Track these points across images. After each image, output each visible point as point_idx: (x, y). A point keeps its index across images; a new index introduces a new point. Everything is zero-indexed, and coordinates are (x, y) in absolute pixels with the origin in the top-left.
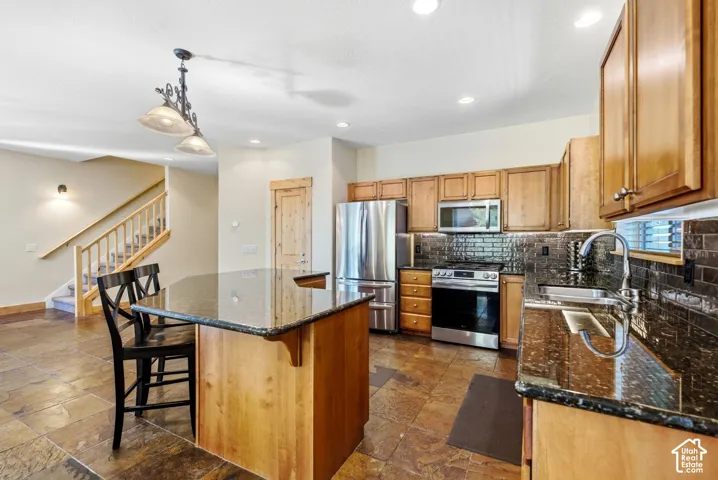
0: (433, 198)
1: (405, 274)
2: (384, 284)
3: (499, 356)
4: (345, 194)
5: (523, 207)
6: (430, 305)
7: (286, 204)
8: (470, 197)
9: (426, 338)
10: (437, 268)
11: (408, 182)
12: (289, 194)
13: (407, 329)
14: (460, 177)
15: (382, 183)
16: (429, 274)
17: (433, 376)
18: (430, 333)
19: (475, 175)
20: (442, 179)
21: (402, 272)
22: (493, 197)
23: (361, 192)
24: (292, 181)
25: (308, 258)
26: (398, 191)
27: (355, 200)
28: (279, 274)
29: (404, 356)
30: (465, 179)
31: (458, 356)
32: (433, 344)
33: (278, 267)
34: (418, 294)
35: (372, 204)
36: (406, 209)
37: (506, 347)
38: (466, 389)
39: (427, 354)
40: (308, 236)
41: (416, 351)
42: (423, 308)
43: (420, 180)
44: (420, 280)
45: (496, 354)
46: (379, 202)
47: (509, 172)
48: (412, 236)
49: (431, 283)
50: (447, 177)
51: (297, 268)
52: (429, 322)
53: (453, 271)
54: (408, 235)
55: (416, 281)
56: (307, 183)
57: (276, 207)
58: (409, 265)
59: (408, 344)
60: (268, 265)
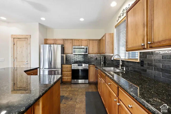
0: (71, 45)
1: (64, 66)
2: (56, 69)
3: (89, 85)
4: (43, 42)
5: (93, 48)
6: (71, 74)
7: (19, 44)
8: (81, 45)
9: (70, 83)
10: (73, 64)
11: (64, 40)
12: (20, 40)
13: (64, 82)
14: (78, 40)
15: (56, 40)
16: (71, 65)
17: (75, 95)
18: (71, 81)
19: (82, 40)
20: (74, 40)
21: (63, 65)
22: (86, 46)
23: (49, 42)
24: (22, 35)
25: (29, 62)
26: (61, 42)
27: (47, 44)
28: (15, 69)
29: (65, 90)
30: (79, 41)
31: (80, 87)
32: (72, 85)
33: (15, 66)
34: (68, 71)
35: (52, 45)
36: (63, 48)
37: (90, 82)
38: (85, 97)
39: (72, 88)
40: (29, 55)
41: (68, 88)
42: (69, 75)
43: (67, 40)
44: (68, 67)
45: (88, 84)
46: (55, 45)
47: (90, 40)
48: (65, 55)
49: (71, 68)
50: (75, 40)
51: (24, 66)
52: (71, 79)
53: (77, 64)
54: (64, 55)
55: (67, 68)
56: (28, 37)
57: (14, 44)
58: (64, 63)
59: (65, 86)
60: (10, 66)
